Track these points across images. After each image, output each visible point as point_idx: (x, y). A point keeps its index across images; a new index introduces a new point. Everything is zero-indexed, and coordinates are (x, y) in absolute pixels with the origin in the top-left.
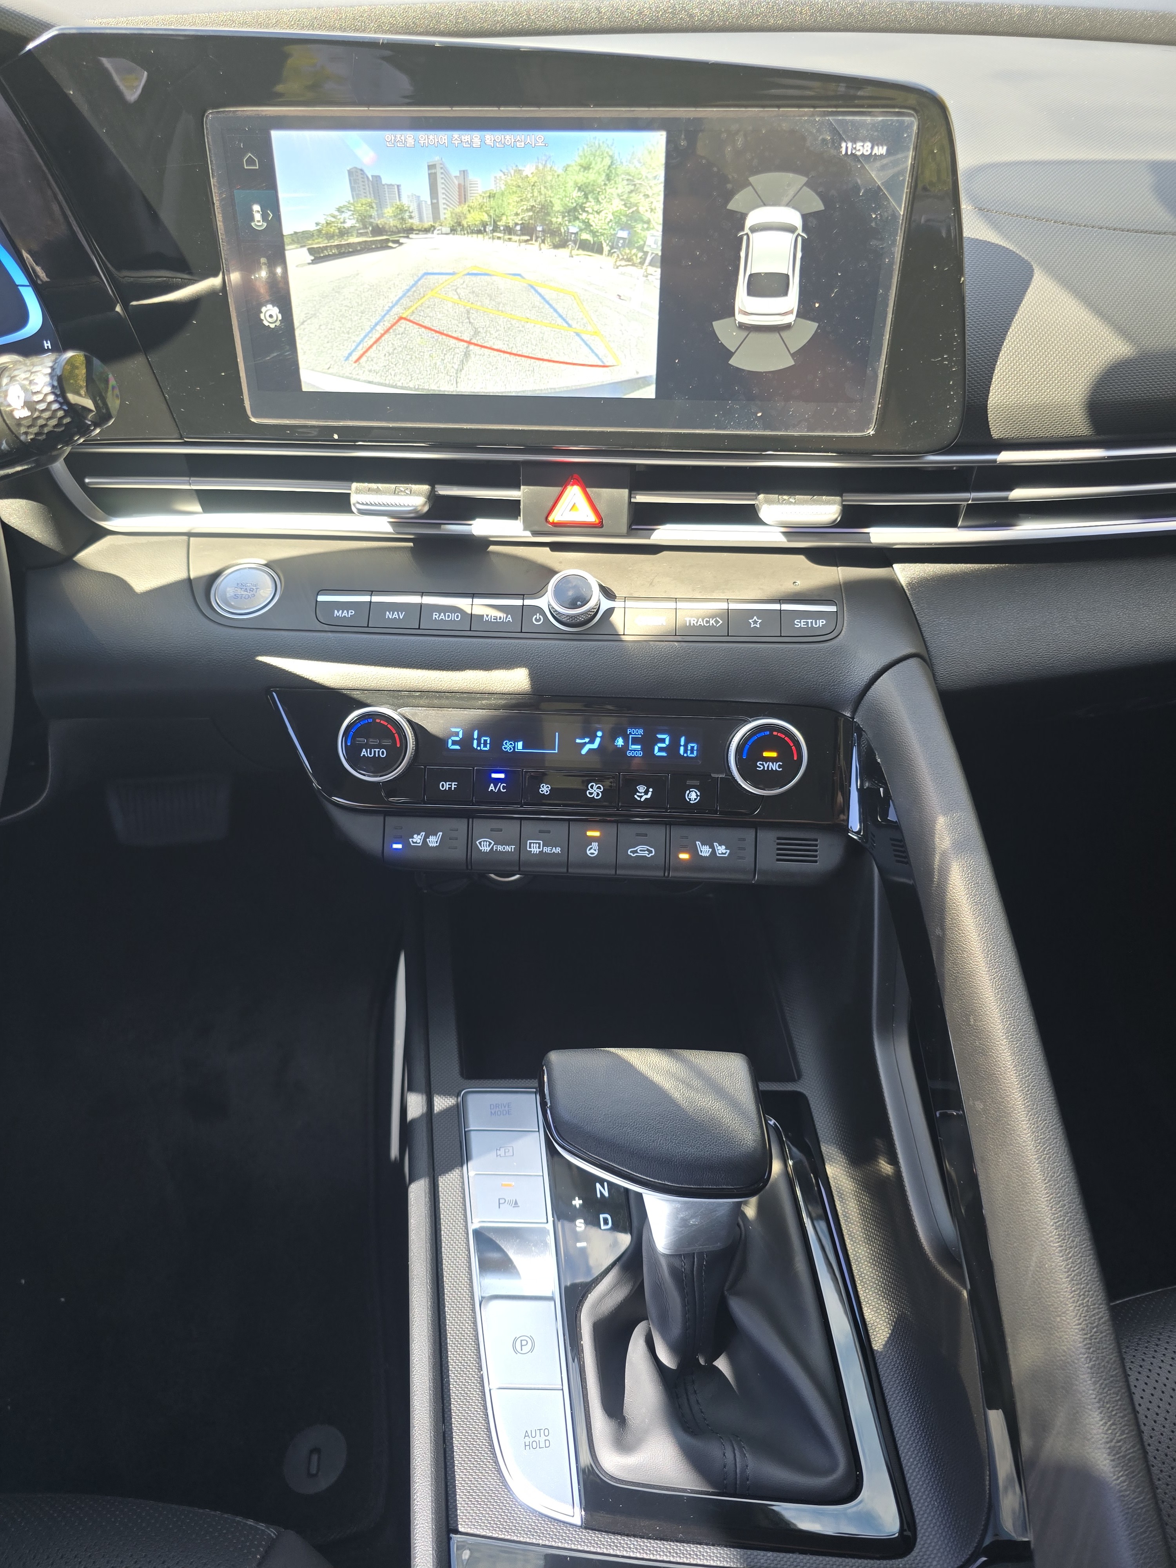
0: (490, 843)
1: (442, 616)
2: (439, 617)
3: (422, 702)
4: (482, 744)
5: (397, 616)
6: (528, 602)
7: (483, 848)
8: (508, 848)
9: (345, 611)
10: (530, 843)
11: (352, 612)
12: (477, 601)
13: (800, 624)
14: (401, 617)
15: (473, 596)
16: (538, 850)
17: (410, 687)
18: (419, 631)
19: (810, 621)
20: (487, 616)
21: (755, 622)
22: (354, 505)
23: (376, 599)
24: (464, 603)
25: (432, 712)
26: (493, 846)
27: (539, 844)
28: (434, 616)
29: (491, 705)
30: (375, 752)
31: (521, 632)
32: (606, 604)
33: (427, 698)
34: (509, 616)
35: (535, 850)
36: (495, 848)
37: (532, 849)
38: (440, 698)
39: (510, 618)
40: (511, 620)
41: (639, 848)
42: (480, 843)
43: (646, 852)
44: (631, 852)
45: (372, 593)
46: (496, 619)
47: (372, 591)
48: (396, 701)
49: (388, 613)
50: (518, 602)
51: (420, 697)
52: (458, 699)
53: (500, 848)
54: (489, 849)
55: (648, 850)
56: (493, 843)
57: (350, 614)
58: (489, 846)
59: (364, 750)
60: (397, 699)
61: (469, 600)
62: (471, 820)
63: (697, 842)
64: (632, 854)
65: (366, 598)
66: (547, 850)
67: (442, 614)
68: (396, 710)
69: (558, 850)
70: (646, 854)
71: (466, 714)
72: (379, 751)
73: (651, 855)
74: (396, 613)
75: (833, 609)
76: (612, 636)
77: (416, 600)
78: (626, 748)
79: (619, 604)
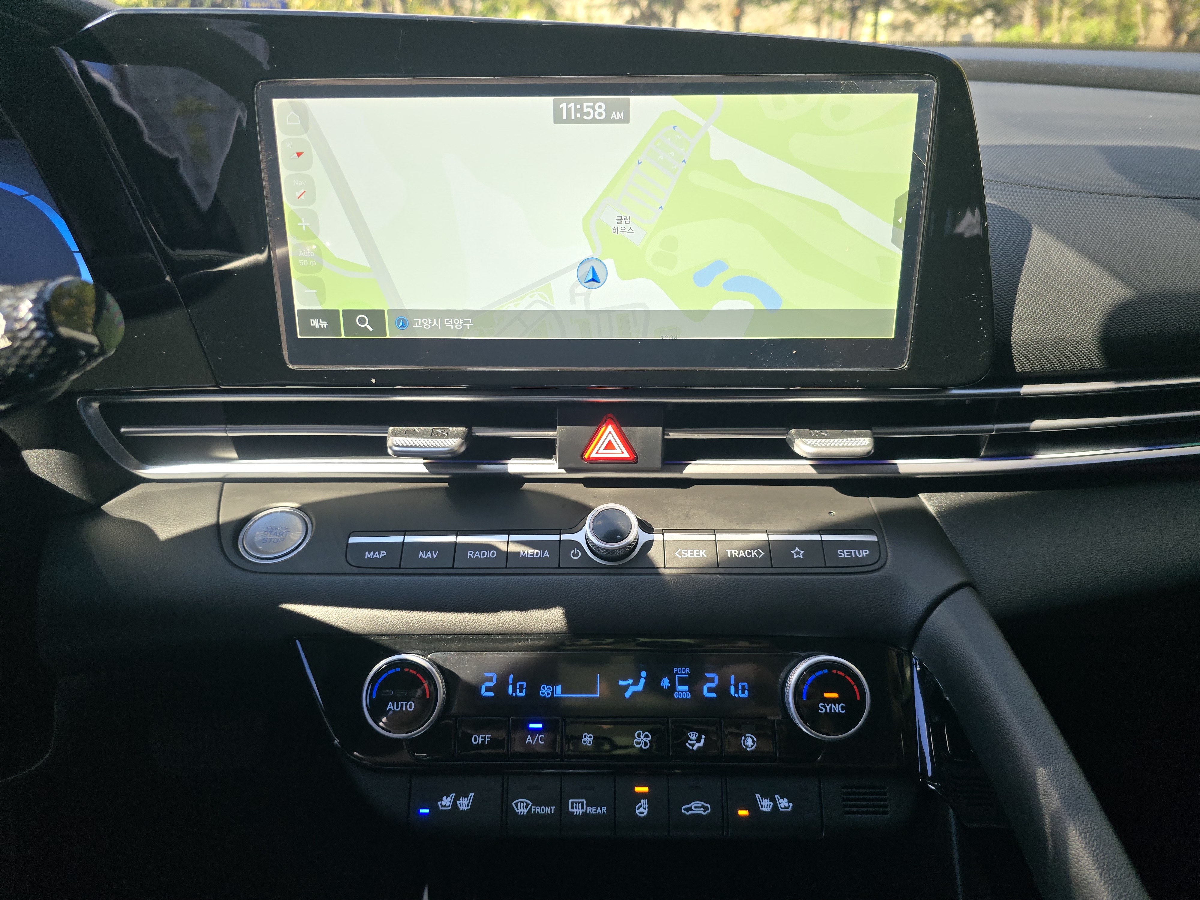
0: (527, 805)
1: (477, 554)
2: (473, 555)
3: (454, 646)
4: (517, 689)
5: (430, 556)
6: (564, 537)
7: (519, 811)
8: (547, 810)
9: (377, 553)
10: (572, 803)
11: (384, 553)
12: (513, 538)
13: (844, 554)
14: (435, 557)
15: (509, 533)
16: (581, 811)
17: (441, 630)
18: (452, 570)
19: (852, 551)
20: (524, 553)
21: (798, 553)
22: (391, 448)
23: (409, 539)
24: (498, 541)
25: (464, 656)
26: (531, 808)
27: (582, 803)
28: (469, 554)
29: (528, 646)
30: (402, 705)
31: (559, 568)
32: (644, 537)
33: (460, 641)
34: (546, 551)
35: (577, 810)
36: (533, 810)
37: (575, 810)
38: (473, 641)
39: (547, 554)
40: (548, 555)
41: (693, 804)
42: (516, 804)
43: (702, 809)
44: (684, 810)
45: (405, 533)
46: (533, 555)
47: (406, 531)
48: (427, 646)
49: (421, 553)
50: (556, 538)
51: (452, 641)
52: (492, 641)
53: (539, 810)
54: (526, 811)
55: (703, 806)
56: (531, 804)
57: (381, 555)
58: (526, 808)
59: (390, 703)
60: (428, 643)
61: (505, 537)
62: (506, 777)
63: (757, 795)
64: (685, 812)
65: (399, 539)
66: (591, 810)
67: (477, 552)
68: (426, 656)
69: (604, 810)
70: (701, 811)
71: (502, 657)
72: (406, 705)
73: (707, 812)
74: (429, 552)
75: (874, 538)
76: (653, 570)
77: (450, 539)
78: (672, 688)
79: (657, 537)
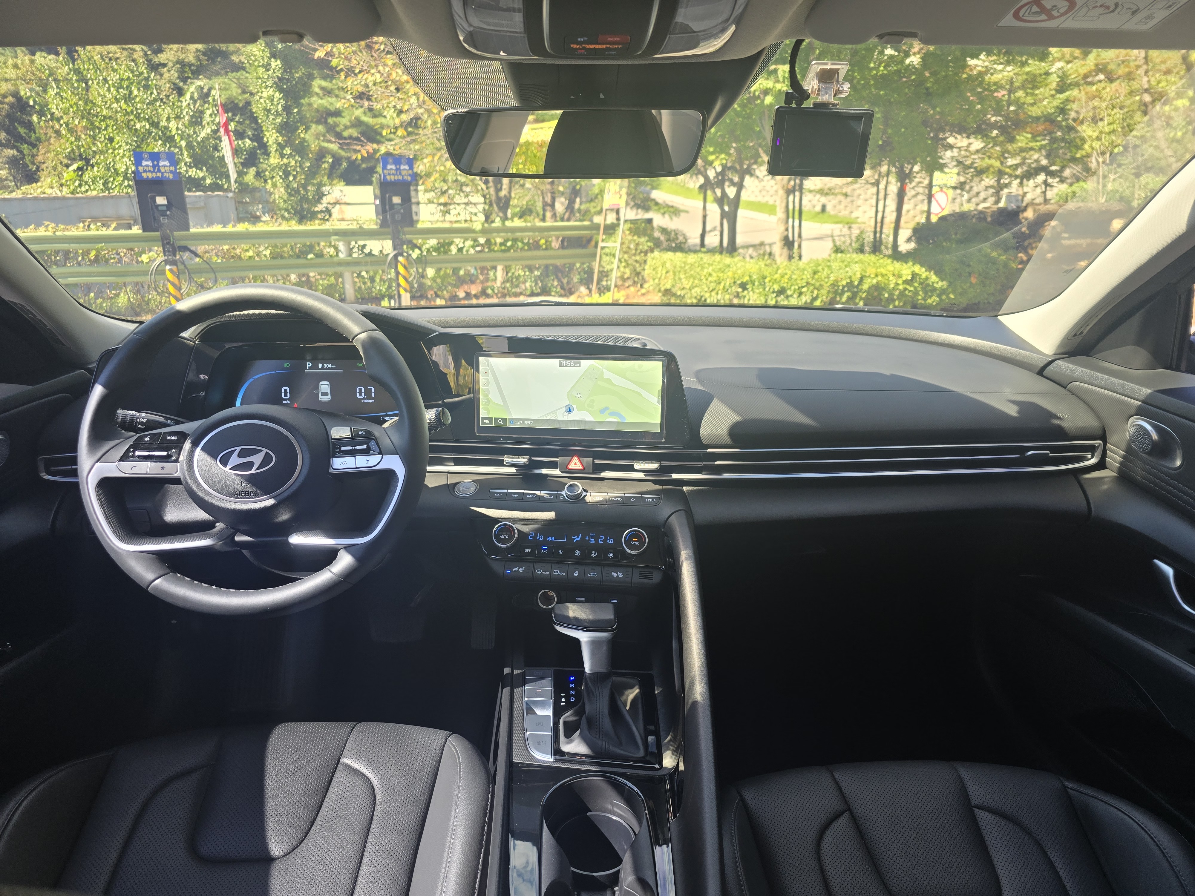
3: (522, 522)
4: (540, 538)
6: (558, 492)
7: (538, 573)
8: (547, 573)
9: (499, 494)
10: (554, 571)
11: (501, 494)
12: (542, 492)
13: (647, 501)
14: (517, 496)
15: (541, 490)
17: (517, 517)
18: (522, 500)
19: (650, 500)
20: (544, 496)
21: (633, 500)
22: (505, 463)
23: (509, 491)
24: (538, 493)
25: (525, 527)
27: (558, 571)
28: (529, 496)
29: (543, 524)
30: (504, 537)
31: (555, 501)
32: (584, 494)
33: (524, 521)
35: (556, 573)
36: (542, 573)
38: (528, 521)
39: (552, 497)
41: (592, 574)
42: (537, 571)
46: (548, 497)
47: (508, 489)
49: (512, 495)
50: (555, 492)
51: (522, 520)
52: (533, 522)
53: (544, 573)
54: (540, 573)
55: (595, 574)
56: (542, 571)
59: (501, 536)
60: (513, 521)
61: (540, 492)
62: (534, 563)
63: (612, 572)
64: (589, 576)
65: (506, 491)
66: (560, 574)
67: (531, 495)
69: (564, 574)
70: (594, 576)
71: (536, 527)
72: (506, 536)
73: (596, 576)
74: (515, 495)
75: (658, 497)
76: (585, 502)
77: (522, 491)
78: (589, 540)
79: (588, 494)
